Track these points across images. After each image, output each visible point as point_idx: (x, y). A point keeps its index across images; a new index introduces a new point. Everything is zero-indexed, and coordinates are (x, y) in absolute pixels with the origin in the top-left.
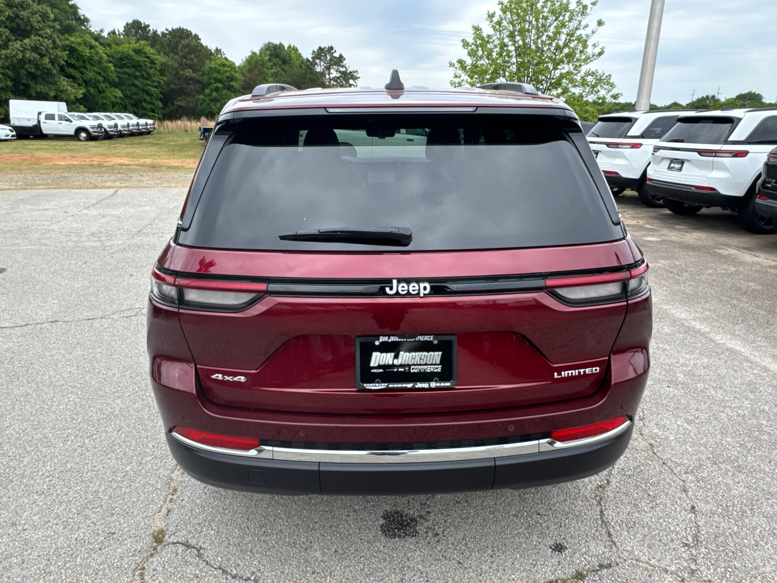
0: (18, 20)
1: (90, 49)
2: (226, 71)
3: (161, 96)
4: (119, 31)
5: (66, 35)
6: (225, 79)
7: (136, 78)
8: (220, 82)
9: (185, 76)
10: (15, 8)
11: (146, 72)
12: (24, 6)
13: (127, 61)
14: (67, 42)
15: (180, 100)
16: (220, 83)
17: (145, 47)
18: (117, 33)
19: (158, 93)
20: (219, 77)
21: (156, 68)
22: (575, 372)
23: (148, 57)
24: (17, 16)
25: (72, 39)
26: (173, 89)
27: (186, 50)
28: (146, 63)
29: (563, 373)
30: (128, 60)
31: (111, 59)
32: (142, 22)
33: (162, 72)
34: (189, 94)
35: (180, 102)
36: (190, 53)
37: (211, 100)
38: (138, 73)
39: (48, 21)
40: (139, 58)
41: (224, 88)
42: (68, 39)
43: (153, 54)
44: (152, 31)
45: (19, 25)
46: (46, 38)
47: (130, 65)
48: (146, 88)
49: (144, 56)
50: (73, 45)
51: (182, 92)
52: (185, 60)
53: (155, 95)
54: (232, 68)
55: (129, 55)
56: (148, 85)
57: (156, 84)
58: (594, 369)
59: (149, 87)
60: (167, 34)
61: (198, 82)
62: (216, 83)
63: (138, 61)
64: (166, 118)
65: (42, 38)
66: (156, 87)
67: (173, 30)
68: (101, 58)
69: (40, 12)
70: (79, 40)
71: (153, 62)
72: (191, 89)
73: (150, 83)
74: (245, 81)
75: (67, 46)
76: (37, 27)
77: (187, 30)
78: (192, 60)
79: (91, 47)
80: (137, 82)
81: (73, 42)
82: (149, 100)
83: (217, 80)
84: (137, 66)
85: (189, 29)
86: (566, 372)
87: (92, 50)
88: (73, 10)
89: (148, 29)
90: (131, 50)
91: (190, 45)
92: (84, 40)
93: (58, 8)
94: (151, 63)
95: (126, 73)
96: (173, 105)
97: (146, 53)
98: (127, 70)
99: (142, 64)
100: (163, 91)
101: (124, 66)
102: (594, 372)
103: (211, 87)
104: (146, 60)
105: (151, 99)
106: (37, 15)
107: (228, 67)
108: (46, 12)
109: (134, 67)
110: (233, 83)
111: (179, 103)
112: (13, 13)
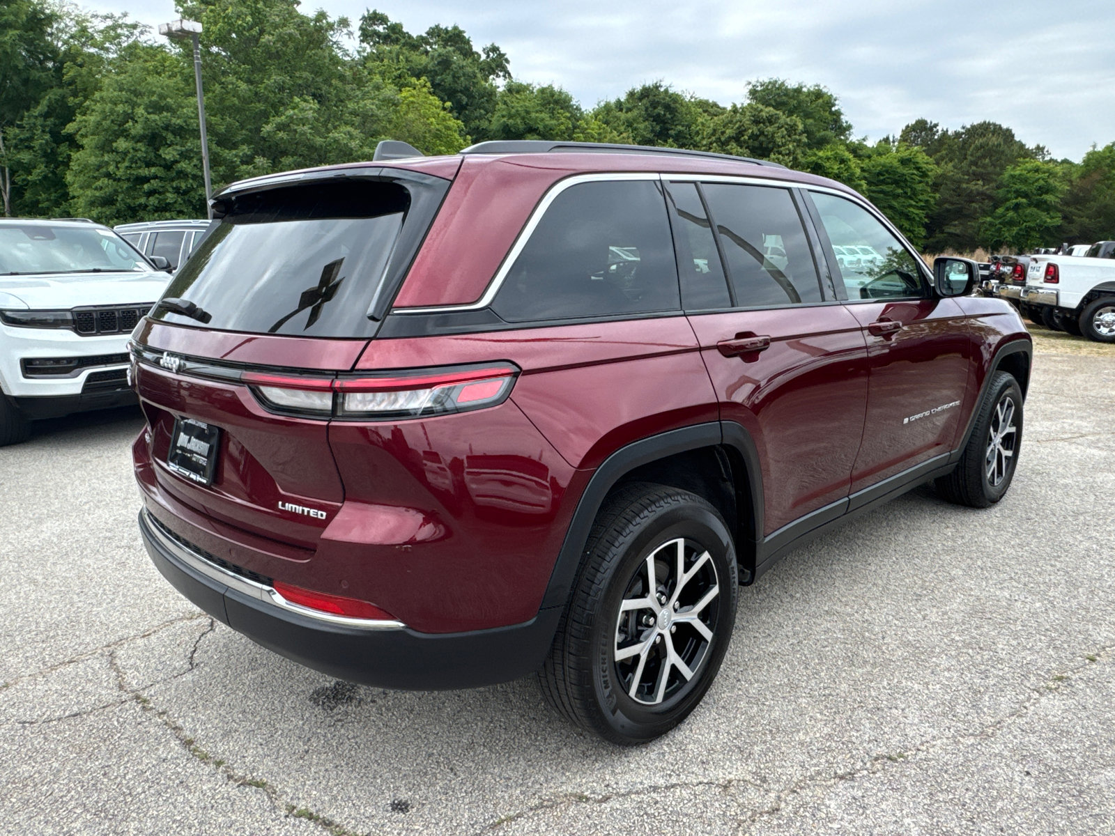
0: (762, 138)
1: (840, 164)
2: (1039, 179)
3: (926, 220)
4: (894, 137)
5: (815, 149)
6: (1035, 192)
7: (896, 196)
8: (1026, 195)
9: (969, 191)
10: (762, 125)
11: (912, 188)
12: (773, 120)
13: (887, 175)
14: (814, 158)
15: (955, 226)
16: (1023, 197)
17: (918, 154)
18: (891, 139)
19: (923, 216)
20: (1024, 188)
21: (927, 183)
22: (299, 509)
23: (918, 169)
24: (762, 133)
25: (821, 154)
26: (948, 211)
27: (979, 154)
28: (913, 176)
29: (287, 504)
30: (889, 174)
31: (866, 174)
32: (929, 122)
33: (936, 187)
34: (972, 217)
35: (954, 228)
36: (984, 157)
37: (1004, 224)
38: (900, 191)
39: (795, 134)
40: (905, 171)
41: (1029, 205)
42: (815, 155)
43: (927, 163)
44: (940, 132)
45: (761, 144)
46: (786, 155)
47: (889, 181)
48: (905, 211)
49: (913, 166)
50: (820, 161)
51: (959, 214)
52: (974, 168)
53: (918, 219)
54: (1051, 174)
55: (891, 167)
56: (911, 206)
57: (922, 204)
58: (320, 512)
59: (911, 209)
60: (963, 133)
61: (990, 198)
62: (1016, 198)
63: (904, 175)
64: (927, 250)
65: (783, 155)
66: (922, 208)
67: (973, 127)
68: (853, 174)
69: (787, 124)
70: (829, 154)
71: (924, 175)
72: (975, 209)
73: (914, 203)
74: (1070, 192)
75: (811, 163)
76: (780, 143)
77: (995, 125)
78: (984, 166)
79: (843, 161)
80: (895, 204)
81: (821, 158)
82: (908, 227)
83: (1018, 194)
84: (899, 181)
85: (998, 123)
86: (290, 505)
87: (842, 166)
88: (835, 117)
89: (935, 130)
90: (896, 160)
91: (988, 145)
92: (836, 153)
93: (813, 118)
94: (921, 176)
95: (882, 192)
96: (942, 232)
97: (917, 163)
98: (884, 187)
99: (908, 179)
100: (930, 213)
101: (883, 182)
102: (319, 517)
103: (1008, 204)
104: (915, 172)
105: (912, 225)
106: (783, 129)
107: (1044, 172)
108: (795, 125)
109: (896, 182)
110: (1049, 198)
111: (952, 230)
112: (759, 130)
